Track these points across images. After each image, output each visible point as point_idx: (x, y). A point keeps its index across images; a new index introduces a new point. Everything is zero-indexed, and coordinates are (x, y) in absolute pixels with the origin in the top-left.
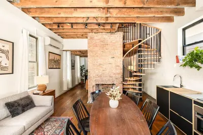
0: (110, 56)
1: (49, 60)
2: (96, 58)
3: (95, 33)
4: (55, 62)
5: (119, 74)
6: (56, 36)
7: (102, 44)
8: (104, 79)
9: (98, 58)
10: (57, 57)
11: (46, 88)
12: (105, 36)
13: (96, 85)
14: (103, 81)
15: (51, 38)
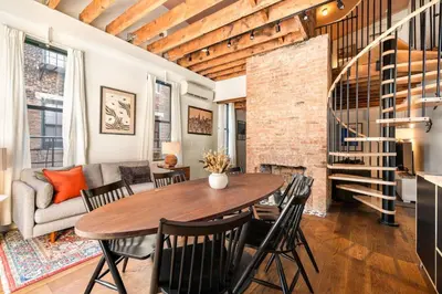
0: (294, 101)
1: (189, 119)
2: (262, 108)
3: (260, 54)
4: (200, 123)
5: (316, 142)
6: (200, 79)
7: (275, 74)
8: (280, 153)
9: (266, 108)
10: (205, 116)
11: (176, 160)
12: (280, 57)
13: (264, 165)
14: (275, 158)
15: (189, 82)
